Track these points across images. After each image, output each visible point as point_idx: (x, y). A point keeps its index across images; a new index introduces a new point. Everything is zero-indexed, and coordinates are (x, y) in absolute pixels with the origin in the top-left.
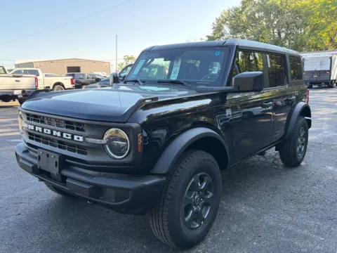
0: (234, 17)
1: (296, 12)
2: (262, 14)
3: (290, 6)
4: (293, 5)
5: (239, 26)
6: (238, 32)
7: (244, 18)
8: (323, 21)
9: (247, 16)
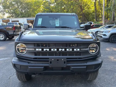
0: (4, 2)
1: (27, 4)
2: (15, 3)
3: (25, 1)
4: (26, 1)
5: (6, 6)
6: (6, 8)
7: (8, 3)
8: (35, 8)
9: (9, 3)
